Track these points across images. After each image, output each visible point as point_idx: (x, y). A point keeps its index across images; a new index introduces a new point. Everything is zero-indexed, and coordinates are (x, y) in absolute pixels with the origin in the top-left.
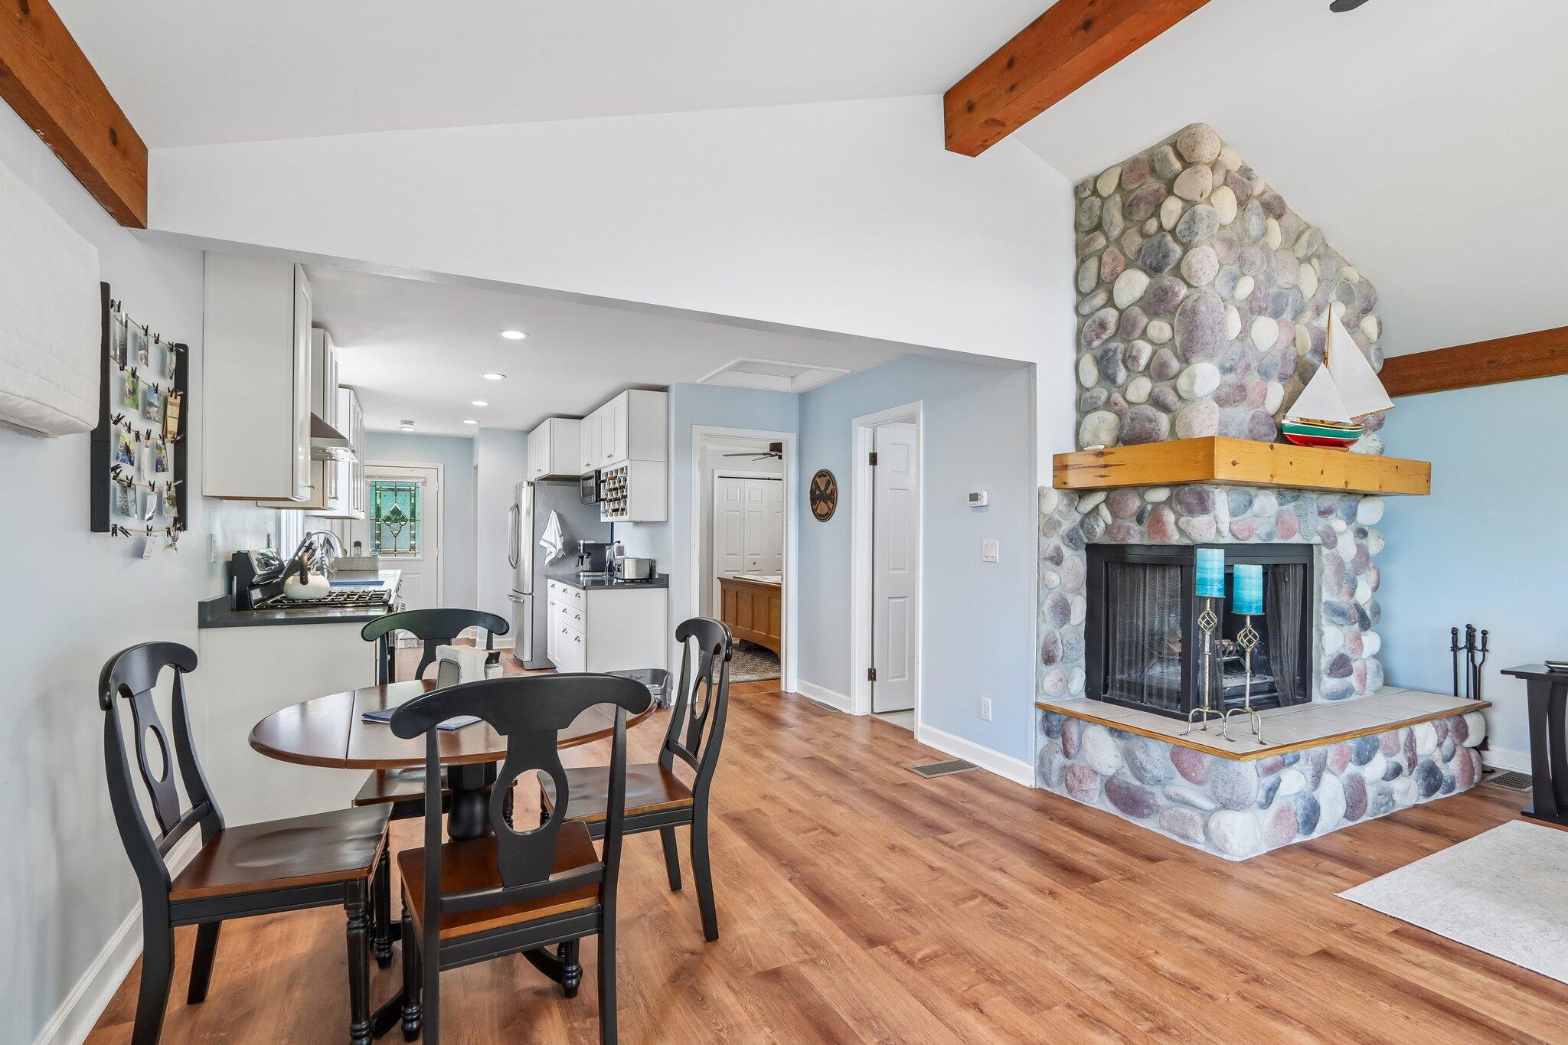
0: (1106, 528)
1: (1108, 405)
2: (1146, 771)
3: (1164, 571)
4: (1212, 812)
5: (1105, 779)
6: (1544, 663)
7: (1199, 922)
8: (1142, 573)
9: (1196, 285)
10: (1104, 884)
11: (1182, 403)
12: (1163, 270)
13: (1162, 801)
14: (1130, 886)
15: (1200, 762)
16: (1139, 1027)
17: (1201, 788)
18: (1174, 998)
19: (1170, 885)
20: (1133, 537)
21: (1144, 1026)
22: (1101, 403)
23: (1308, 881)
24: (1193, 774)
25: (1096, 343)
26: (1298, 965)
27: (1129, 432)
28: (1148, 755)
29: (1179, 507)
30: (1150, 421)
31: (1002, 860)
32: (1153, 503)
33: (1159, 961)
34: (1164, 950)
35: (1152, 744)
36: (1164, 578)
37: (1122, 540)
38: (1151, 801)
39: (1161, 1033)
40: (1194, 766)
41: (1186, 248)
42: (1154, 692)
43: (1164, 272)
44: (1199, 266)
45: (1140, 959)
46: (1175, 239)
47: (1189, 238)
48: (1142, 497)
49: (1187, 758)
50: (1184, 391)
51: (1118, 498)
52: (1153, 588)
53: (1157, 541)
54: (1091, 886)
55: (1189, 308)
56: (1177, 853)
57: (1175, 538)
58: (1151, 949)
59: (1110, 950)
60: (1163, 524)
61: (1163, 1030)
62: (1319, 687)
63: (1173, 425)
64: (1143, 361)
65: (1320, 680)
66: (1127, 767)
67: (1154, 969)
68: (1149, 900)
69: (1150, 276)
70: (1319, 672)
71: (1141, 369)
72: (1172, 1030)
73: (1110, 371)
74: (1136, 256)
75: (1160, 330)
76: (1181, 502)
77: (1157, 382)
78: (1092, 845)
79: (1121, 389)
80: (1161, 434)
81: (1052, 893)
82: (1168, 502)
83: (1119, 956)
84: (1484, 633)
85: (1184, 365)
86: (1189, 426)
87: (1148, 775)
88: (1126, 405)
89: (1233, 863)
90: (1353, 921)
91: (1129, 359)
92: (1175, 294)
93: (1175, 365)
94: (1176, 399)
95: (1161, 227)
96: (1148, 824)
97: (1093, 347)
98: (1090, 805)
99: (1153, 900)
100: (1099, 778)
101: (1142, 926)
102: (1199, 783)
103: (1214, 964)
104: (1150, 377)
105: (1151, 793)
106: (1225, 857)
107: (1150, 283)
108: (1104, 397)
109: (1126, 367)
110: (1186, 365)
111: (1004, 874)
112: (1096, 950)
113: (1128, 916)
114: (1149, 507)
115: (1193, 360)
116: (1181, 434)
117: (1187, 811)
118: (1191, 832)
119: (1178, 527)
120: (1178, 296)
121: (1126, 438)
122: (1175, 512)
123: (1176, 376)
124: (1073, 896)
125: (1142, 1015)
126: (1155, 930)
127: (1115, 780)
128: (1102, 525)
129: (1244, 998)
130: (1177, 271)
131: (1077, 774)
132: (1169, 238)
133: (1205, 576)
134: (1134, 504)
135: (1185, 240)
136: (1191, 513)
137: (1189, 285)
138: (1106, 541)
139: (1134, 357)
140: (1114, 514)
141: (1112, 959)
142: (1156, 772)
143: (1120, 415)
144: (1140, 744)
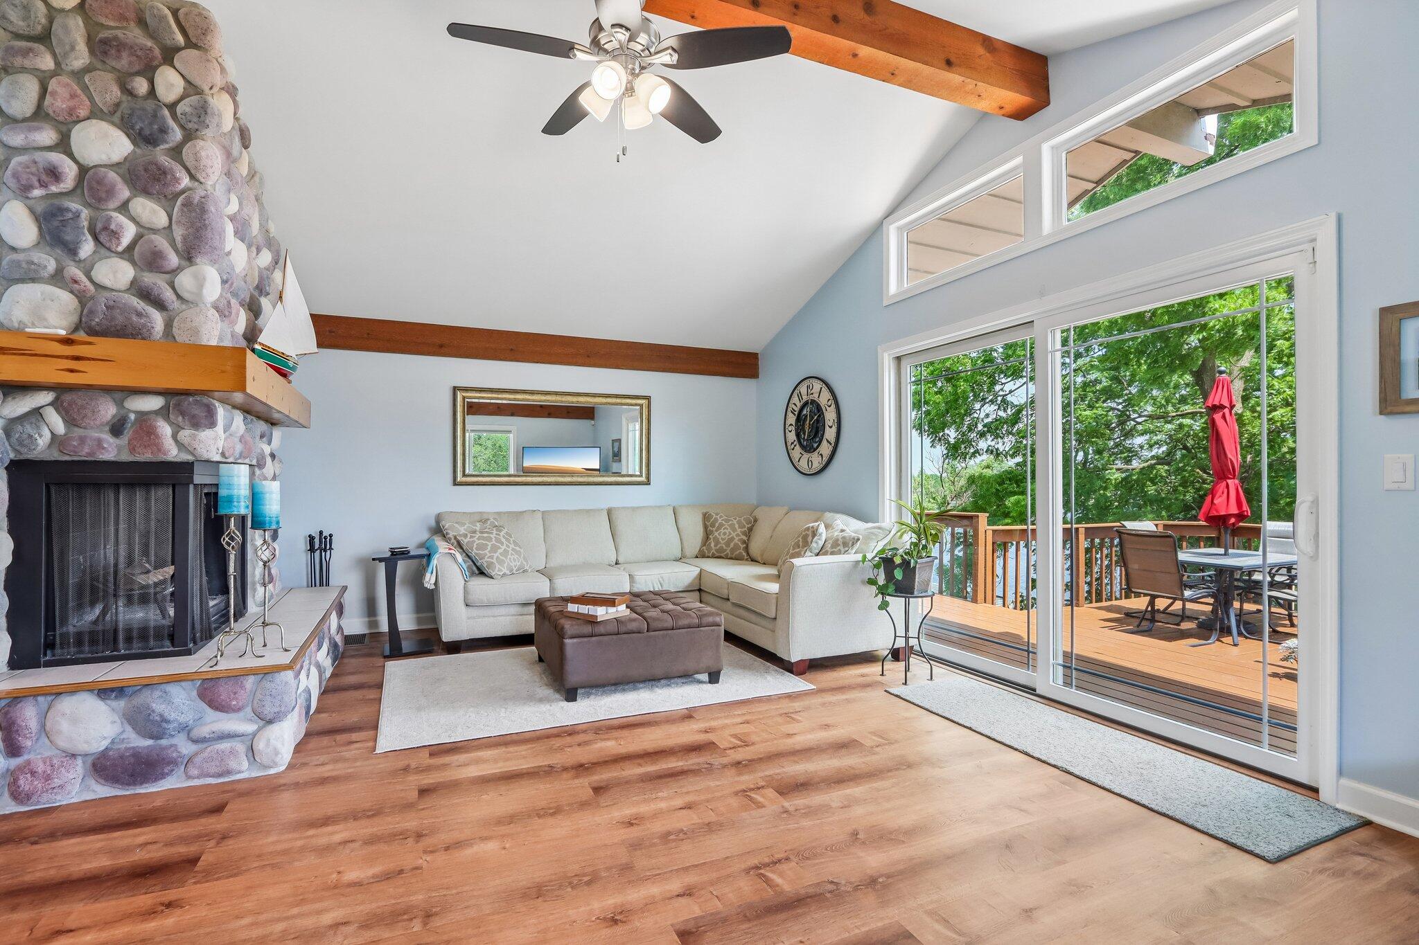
0: (52, 439)
1: (58, 278)
2: (168, 722)
3: (148, 492)
4: (254, 735)
5: (90, 760)
6: (388, 549)
7: (330, 829)
8: (112, 496)
9: (202, 180)
10: (206, 859)
11: (182, 303)
12: (158, 145)
13: (186, 748)
14: (231, 844)
15: (242, 687)
16: (414, 930)
17: (241, 714)
18: (401, 890)
19: (265, 819)
20: (108, 451)
21: (417, 926)
22: (45, 274)
23: (347, 755)
24: (234, 703)
25: (37, 192)
26: (423, 809)
27: (105, 322)
28: (170, 703)
29: (180, 418)
30: (139, 314)
31: (41, 923)
32: (136, 412)
33: (352, 875)
34: (340, 866)
35: (175, 691)
36: (147, 499)
37: (89, 454)
38: (174, 755)
39: (432, 919)
40: (235, 693)
41: (189, 136)
42: (135, 634)
43: (158, 148)
44: (210, 163)
45: (336, 887)
46: (174, 115)
47: (196, 126)
48: (120, 404)
49: (224, 691)
50: (189, 292)
51: (80, 402)
52: (131, 512)
53: (146, 456)
54: (196, 869)
55: (196, 201)
56: (228, 792)
57: (173, 453)
58: (331, 874)
59: (303, 902)
60: (157, 437)
61: (428, 916)
62: (254, 596)
63: (169, 325)
64: (126, 240)
65: (255, 590)
66: (129, 729)
67: (357, 884)
68: (270, 842)
69: (134, 142)
70: (254, 584)
71: (120, 249)
72: (434, 910)
73: (68, 238)
74: (111, 109)
75: (150, 211)
76: (183, 414)
77: (142, 270)
78: (135, 836)
79: (82, 265)
80: (155, 334)
81: (169, 905)
82: (164, 412)
83: (321, 900)
84: (331, 536)
85: (184, 263)
86: (196, 332)
87: (171, 726)
88: (92, 288)
89: (283, 772)
90: (406, 762)
91: (103, 235)
92: (177, 180)
93: (173, 260)
94: (174, 297)
95: (152, 92)
96: (172, 782)
97: (30, 195)
98: (64, 803)
99: (270, 839)
100: (79, 761)
101: (297, 864)
102: (239, 710)
103: (383, 847)
104: (133, 263)
105: (171, 746)
106: (272, 771)
107: (134, 151)
108: (51, 266)
109: (96, 238)
110: (188, 263)
111: (71, 934)
112: (295, 911)
113: (273, 866)
114: (132, 416)
115: (198, 260)
116: (182, 336)
117: (224, 746)
118: (233, 764)
119: (176, 441)
120: (179, 184)
121: (97, 328)
122: (171, 424)
123: (175, 272)
124: (189, 890)
125: (404, 920)
126: (312, 859)
127: (111, 753)
128: (47, 435)
129: (432, 852)
130: (176, 152)
131: (40, 770)
132: (166, 112)
133: (230, 492)
134: (108, 410)
135: (190, 126)
136: (196, 425)
137: (193, 177)
138: (55, 455)
139: (113, 231)
140: (70, 422)
141: (318, 906)
142: (182, 719)
143: (82, 298)
144: (157, 693)
